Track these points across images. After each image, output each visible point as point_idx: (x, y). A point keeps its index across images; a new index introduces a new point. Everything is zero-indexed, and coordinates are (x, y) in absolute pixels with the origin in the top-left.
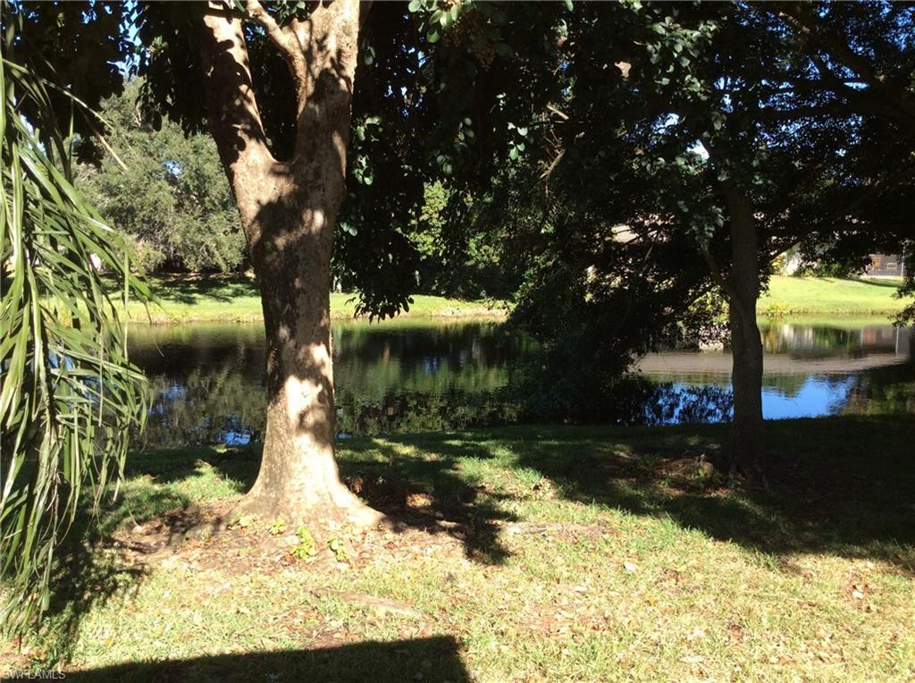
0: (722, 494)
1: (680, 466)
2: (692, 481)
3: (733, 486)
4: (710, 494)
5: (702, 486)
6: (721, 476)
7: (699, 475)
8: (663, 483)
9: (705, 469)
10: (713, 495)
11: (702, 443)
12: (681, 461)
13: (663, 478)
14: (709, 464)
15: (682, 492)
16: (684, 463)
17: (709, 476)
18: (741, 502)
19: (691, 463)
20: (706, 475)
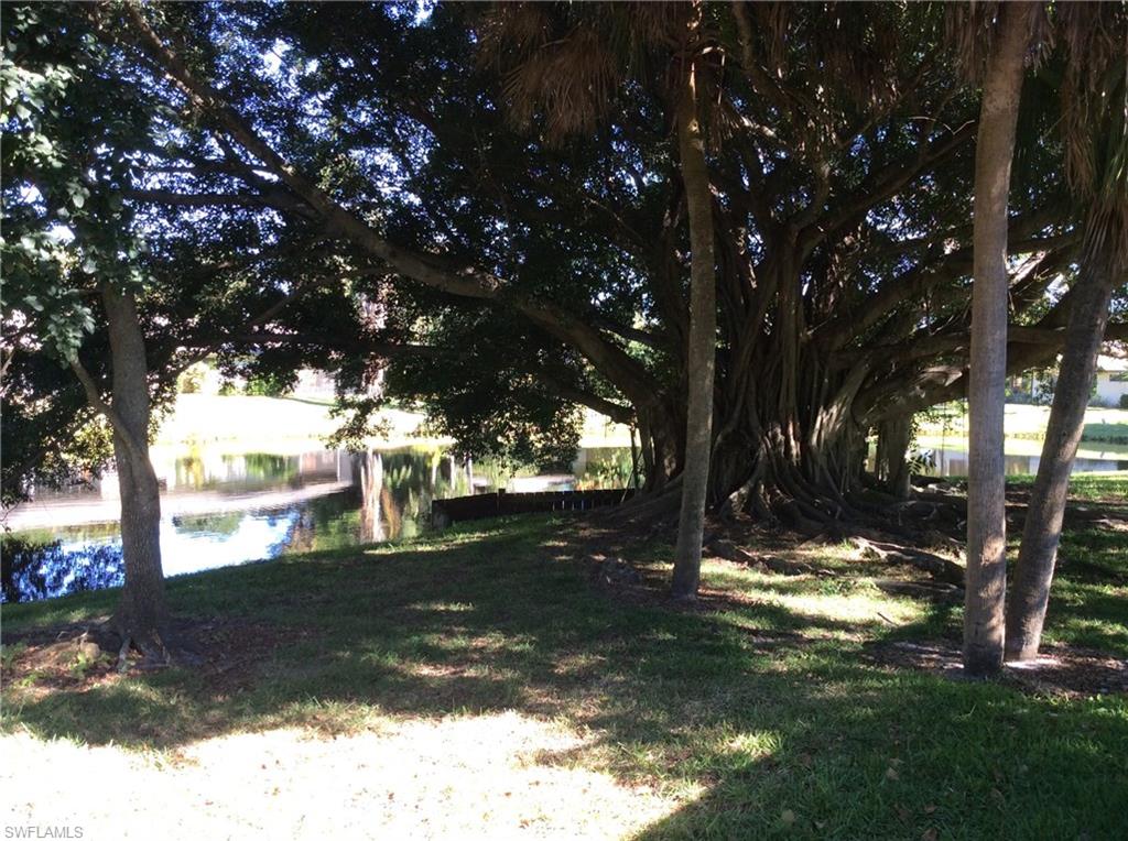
0: (109, 682)
1: (52, 654)
2: (68, 672)
3: (124, 669)
4: (92, 684)
5: (81, 676)
6: (108, 658)
7: (78, 661)
8: (25, 681)
9: (86, 652)
10: (96, 685)
11: (90, 617)
12: (53, 647)
13: (26, 675)
14: (93, 645)
15: (53, 689)
16: (59, 649)
17: (92, 661)
18: (132, 688)
19: (67, 647)
20: (88, 660)
